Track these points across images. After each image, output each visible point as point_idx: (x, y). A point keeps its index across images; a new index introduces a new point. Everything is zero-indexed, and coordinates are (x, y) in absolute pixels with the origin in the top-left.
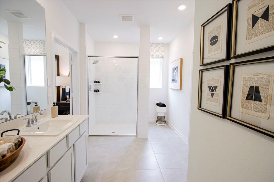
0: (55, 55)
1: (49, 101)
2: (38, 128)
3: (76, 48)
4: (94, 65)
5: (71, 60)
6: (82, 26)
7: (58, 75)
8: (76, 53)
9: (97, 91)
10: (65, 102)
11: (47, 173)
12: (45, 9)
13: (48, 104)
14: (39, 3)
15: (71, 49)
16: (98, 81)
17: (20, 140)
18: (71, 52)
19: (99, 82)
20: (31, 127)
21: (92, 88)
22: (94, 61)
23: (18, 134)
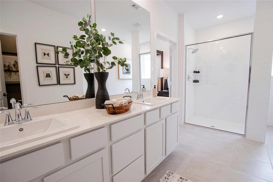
0: (157, 51)
1: (152, 85)
2: (143, 102)
3: (175, 40)
4: (193, 54)
5: (171, 52)
6: (181, 17)
7: (162, 68)
8: (175, 44)
9: (196, 81)
10: (166, 91)
11: (144, 128)
12: (150, 13)
13: (151, 87)
14: (146, 9)
15: (171, 42)
16: (197, 71)
17: (131, 101)
18: (171, 45)
19: (199, 72)
20: (139, 100)
21: (191, 78)
22: (193, 50)
23: (131, 98)
